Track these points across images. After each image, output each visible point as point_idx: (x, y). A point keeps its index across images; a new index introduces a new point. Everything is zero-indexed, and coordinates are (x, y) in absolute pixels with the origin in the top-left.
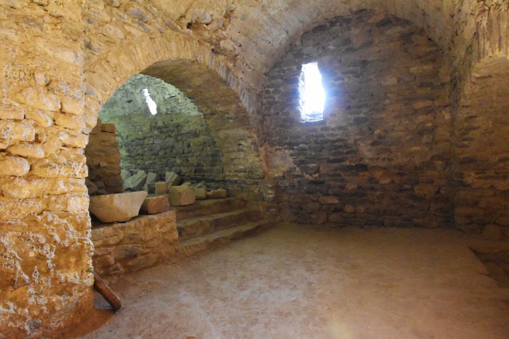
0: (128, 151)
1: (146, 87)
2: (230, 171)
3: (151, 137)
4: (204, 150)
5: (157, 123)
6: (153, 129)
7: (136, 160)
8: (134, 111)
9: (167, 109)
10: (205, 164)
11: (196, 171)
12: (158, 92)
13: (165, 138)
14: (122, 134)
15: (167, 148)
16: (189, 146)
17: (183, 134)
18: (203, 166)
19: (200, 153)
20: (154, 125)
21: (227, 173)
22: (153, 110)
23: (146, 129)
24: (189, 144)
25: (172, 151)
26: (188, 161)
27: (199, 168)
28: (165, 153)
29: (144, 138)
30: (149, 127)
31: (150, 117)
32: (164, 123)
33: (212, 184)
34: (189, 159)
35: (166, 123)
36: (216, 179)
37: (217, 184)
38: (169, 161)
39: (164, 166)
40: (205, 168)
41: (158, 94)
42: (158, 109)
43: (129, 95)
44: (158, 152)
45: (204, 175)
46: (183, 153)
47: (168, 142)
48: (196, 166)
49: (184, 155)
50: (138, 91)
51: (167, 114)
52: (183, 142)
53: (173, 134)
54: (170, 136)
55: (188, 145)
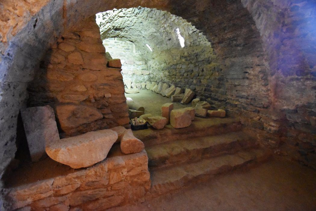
0: (169, 72)
1: (178, 27)
2: (232, 96)
3: (180, 63)
4: (213, 74)
5: (184, 54)
6: (182, 58)
7: (172, 78)
8: (172, 46)
9: (191, 42)
10: (212, 86)
11: (205, 90)
12: (185, 29)
13: (188, 64)
14: (167, 62)
15: (188, 72)
16: (203, 71)
17: (200, 61)
18: (211, 87)
19: (210, 77)
20: (182, 55)
21: (229, 97)
22: (183, 45)
23: (178, 58)
24: (203, 69)
25: (191, 74)
26: (201, 82)
27: (208, 88)
28: (187, 75)
29: (177, 64)
30: (179, 56)
31: (180, 49)
32: (188, 53)
33: (216, 102)
34: (202, 80)
35: (189, 53)
36: (219, 99)
37: (220, 103)
38: (189, 81)
39: (186, 84)
40: (212, 89)
41: (185, 31)
42: (185, 43)
43: (169, 34)
44: (184, 74)
45: (211, 94)
46: (198, 75)
47: (190, 67)
48: (206, 87)
49: (199, 77)
50: (173, 31)
51: (190, 46)
52: (199, 68)
53: (193, 62)
54: (191, 63)
55: (202, 69)
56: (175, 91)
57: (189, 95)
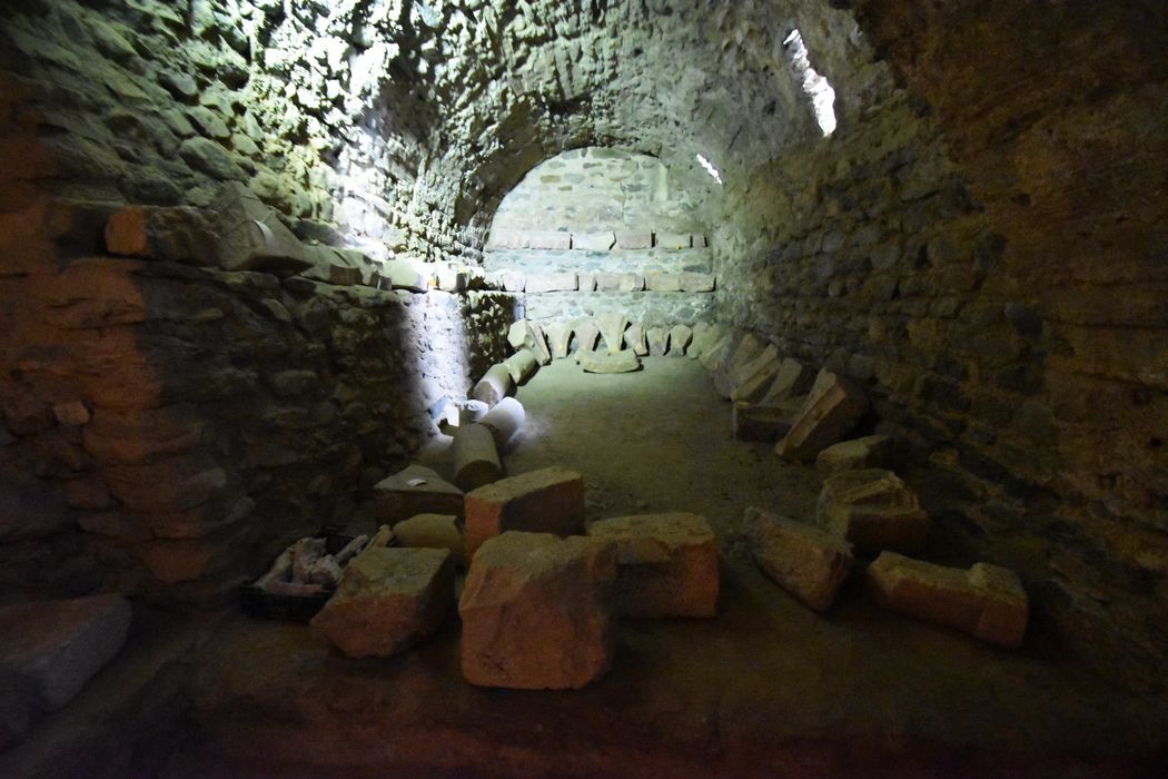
0: (773, 278)
1: (791, 24)
2: (1112, 478)
3: (819, 227)
4: (985, 285)
5: (833, 171)
6: (826, 198)
7: (784, 308)
8: (786, 141)
9: (864, 95)
10: (973, 368)
11: (928, 392)
12: (824, 25)
13: (854, 228)
14: (770, 226)
15: (849, 272)
16: (922, 261)
17: (913, 201)
18: (965, 375)
19: (962, 305)
20: (826, 178)
21: (1081, 481)
22: (828, 123)
23: (806, 199)
24: (923, 251)
25: (861, 282)
26: (906, 334)
27: (945, 379)
28: (844, 292)
29: (806, 234)
30: (813, 190)
31: (818, 148)
32: (853, 163)
33: (994, 490)
34: (911, 326)
35: (859, 162)
36: (1018, 473)
37: (1017, 507)
38: (849, 326)
39: (833, 340)
40: (970, 389)
41: (828, 34)
42: (839, 106)
43: (762, 80)
44: (827, 286)
45: (963, 426)
46: (896, 294)
47: (857, 245)
48: (935, 369)
49: (897, 304)
50: (776, 54)
51: (863, 118)
52: (902, 245)
53: (875, 211)
54: (867, 219)
55: (915, 255)
56: (772, 379)
57: (826, 412)
